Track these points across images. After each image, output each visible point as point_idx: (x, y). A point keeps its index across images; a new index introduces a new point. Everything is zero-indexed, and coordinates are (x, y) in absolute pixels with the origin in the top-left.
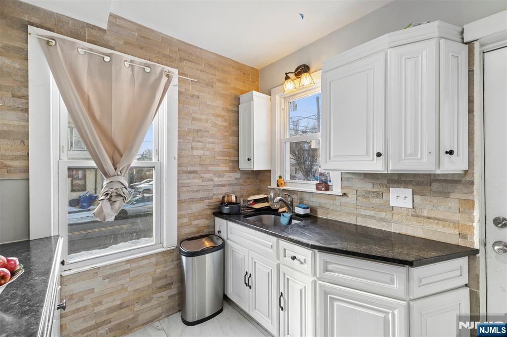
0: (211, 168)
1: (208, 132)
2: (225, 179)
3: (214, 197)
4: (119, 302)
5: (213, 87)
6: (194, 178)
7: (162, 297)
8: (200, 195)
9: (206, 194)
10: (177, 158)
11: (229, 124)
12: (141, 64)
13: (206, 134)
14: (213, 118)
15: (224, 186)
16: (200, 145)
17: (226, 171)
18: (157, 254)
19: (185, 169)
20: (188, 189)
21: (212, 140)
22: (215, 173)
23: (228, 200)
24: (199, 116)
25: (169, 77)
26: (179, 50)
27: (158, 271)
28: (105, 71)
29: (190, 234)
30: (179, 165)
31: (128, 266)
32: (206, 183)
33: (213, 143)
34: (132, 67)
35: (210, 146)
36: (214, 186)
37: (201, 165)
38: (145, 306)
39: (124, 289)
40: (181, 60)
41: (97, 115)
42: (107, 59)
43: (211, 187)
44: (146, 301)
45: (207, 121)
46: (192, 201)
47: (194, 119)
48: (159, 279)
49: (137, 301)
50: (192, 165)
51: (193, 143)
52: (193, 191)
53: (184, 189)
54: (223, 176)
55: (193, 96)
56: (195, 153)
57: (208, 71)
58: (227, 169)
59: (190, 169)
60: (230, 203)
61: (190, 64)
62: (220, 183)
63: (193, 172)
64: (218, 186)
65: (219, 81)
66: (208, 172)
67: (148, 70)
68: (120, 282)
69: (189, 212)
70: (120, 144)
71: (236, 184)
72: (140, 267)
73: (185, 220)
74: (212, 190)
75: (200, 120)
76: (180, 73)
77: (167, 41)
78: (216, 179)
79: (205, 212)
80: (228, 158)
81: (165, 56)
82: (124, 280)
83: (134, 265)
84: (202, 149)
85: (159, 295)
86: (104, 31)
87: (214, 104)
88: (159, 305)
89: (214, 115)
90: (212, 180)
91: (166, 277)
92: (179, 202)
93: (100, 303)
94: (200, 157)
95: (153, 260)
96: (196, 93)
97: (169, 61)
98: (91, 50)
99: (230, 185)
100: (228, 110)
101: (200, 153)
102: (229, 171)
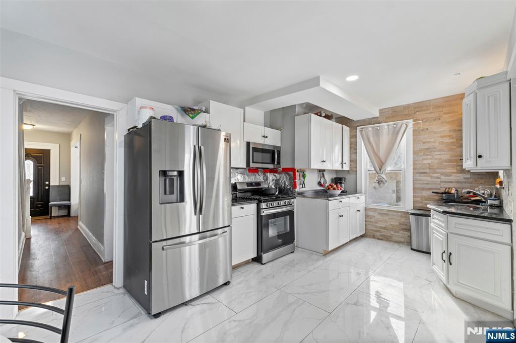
0: (437, 170)
1: (435, 148)
2: (453, 178)
3: (442, 189)
4: (384, 226)
5: (440, 119)
6: (425, 176)
7: (404, 234)
8: (429, 186)
9: (434, 186)
10: (412, 165)
11: (457, 140)
12: (392, 124)
13: (434, 150)
14: (441, 139)
15: (451, 182)
16: (429, 157)
17: (453, 173)
18: (402, 212)
19: (418, 171)
20: (420, 182)
21: (439, 153)
22: (442, 174)
23: (448, 191)
24: (428, 140)
25: (407, 125)
26: (414, 108)
27: (402, 220)
28: (377, 133)
29: (422, 207)
30: (413, 169)
31: (387, 212)
32: (434, 180)
33: (440, 155)
34: (388, 127)
35: (438, 157)
36: (441, 182)
37: (430, 169)
38: (395, 234)
39: (385, 221)
40: (415, 113)
41: (376, 151)
42: (378, 128)
43: (439, 183)
44: (396, 232)
45: (435, 142)
46: (423, 189)
47: (424, 143)
48: (403, 225)
49: (392, 229)
50: (423, 169)
51: (424, 157)
52: (424, 184)
53: (417, 182)
54: (451, 176)
55: (423, 130)
56: (425, 162)
57: (436, 111)
58: (455, 171)
59: (421, 171)
60: (449, 193)
61: (421, 113)
62: (447, 180)
63: (424, 173)
64: (445, 182)
65: (445, 114)
66: (437, 173)
67: (395, 126)
68: (385, 218)
69: (422, 195)
70: (383, 161)
71: (465, 182)
72: (393, 215)
73: (418, 199)
74: (440, 184)
75: (429, 142)
76: (414, 121)
77: (407, 107)
78: (443, 177)
79: (434, 197)
80: (455, 163)
81: (405, 115)
82: (386, 218)
83: (390, 213)
84: (430, 159)
85: (404, 232)
86: (378, 117)
87: (441, 130)
88: (403, 237)
89: (441, 137)
90: (440, 178)
91: (406, 225)
92: (414, 188)
93: (377, 223)
94: (429, 164)
95: (399, 214)
96: (426, 127)
97: (407, 117)
98: (373, 127)
99: (458, 182)
100: (455, 131)
101: (430, 161)
102: (457, 173)
